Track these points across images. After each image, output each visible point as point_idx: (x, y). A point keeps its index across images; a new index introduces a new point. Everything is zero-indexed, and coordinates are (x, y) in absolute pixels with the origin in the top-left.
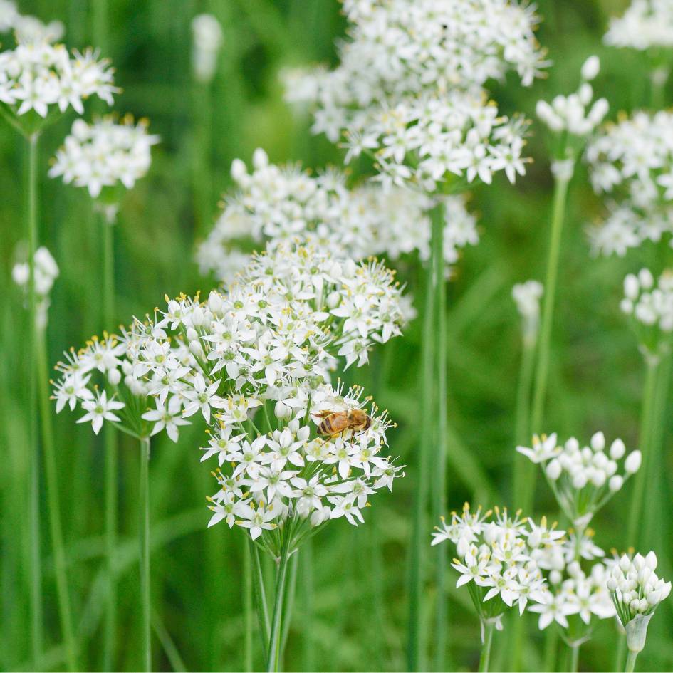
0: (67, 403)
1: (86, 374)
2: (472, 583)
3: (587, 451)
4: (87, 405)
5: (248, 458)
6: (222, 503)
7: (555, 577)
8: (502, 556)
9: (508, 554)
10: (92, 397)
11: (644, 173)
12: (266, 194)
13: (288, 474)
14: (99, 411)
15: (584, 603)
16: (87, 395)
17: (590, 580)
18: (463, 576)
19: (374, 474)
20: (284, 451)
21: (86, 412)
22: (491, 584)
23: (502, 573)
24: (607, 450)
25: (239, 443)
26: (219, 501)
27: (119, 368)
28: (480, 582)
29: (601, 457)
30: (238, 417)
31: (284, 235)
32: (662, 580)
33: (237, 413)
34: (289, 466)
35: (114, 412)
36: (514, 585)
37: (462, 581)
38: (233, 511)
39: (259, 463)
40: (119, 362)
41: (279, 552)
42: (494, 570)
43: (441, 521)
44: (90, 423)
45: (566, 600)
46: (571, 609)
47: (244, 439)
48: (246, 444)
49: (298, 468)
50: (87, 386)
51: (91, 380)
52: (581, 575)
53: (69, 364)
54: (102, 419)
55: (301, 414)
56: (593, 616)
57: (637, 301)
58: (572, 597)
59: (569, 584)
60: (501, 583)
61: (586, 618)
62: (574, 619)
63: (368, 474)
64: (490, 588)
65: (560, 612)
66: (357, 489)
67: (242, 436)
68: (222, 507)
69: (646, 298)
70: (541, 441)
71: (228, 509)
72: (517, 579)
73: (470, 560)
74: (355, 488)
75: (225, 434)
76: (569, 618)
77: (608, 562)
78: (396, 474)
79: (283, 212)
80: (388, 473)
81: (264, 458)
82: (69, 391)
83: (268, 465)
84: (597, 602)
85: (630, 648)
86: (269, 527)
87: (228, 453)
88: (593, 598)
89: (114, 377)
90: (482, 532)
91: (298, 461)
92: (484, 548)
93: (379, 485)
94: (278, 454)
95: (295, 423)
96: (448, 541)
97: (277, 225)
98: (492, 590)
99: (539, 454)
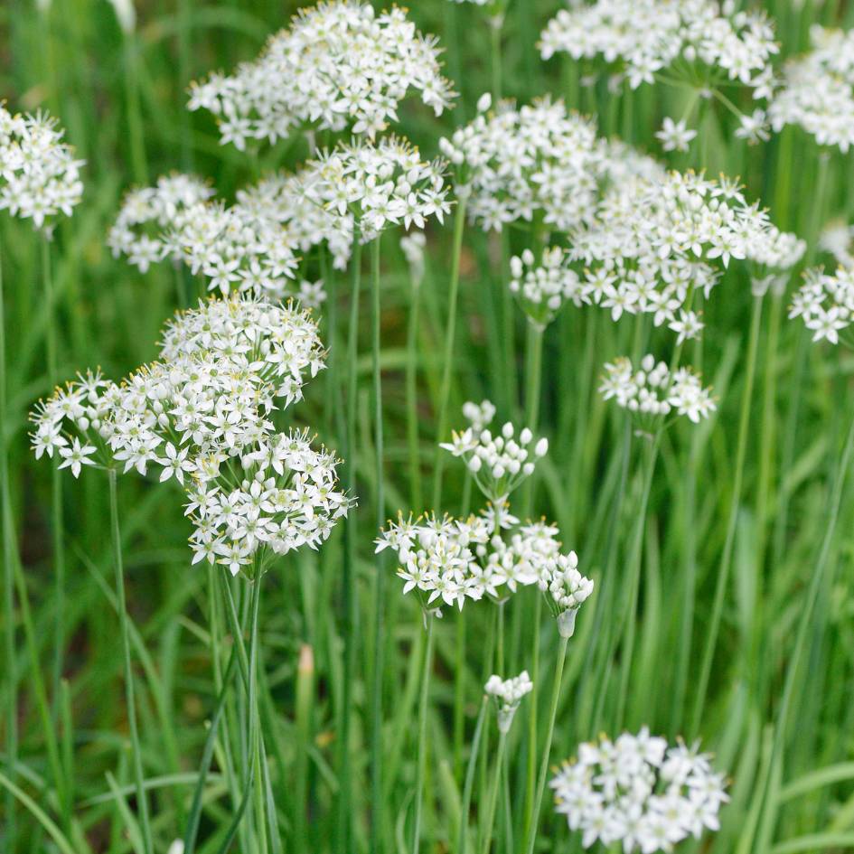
0: (45, 450)
1: (58, 423)
2: (416, 588)
3: (499, 440)
4: (65, 452)
5: (226, 511)
6: (202, 542)
7: (481, 550)
8: (439, 561)
9: (444, 559)
10: (66, 443)
11: (517, 173)
12: (200, 234)
13: (262, 522)
14: (75, 457)
15: (510, 573)
16: (62, 442)
17: (511, 549)
18: (408, 583)
19: (332, 507)
20: (255, 502)
21: (64, 459)
22: (432, 588)
23: (440, 576)
24: (516, 438)
25: (216, 496)
26: (199, 541)
27: (86, 415)
28: (423, 587)
29: (512, 445)
30: (211, 473)
31: (222, 275)
32: (585, 578)
33: (210, 471)
34: (263, 514)
35: (88, 456)
36: (452, 586)
37: (408, 587)
38: (213, 549)
39: (237, 514)
40: (84, 409)
41: (252, 576)
42: (433, 575)
43: (380, 530)
44: (69, 468)
45: (494, 572)
46: (499, 580)
47: (220, 491)
48: (222, 497)
49: (271, 515)
50: (61, 434)
51: (63, 427)
52: (503, 545)
53: (41, 414)
54: (79, 464)
55: (264, 466)
56: (519, 584)
57: (523, 279)
58: (498, 569)
59: (494, 557)
60: (441, 585)
61: (513, 587)
62: (502, 588)
63: (327, 508)
64: (432, 591)
65: (490, 583)
66: (321, 525)
67: (217, 489)
68: (202, 546)
69: (530, 276)
70: (460, 437)
71: (207, 547)
72: (453, 579)
73: (412, 567)
74: (319, 524)
75: (202, 490)
76: (497, 588)
77: (525, 530)
78: (350, 504)
79: (217, 252)
80: (343, 505)
81: (241, 510)
82: (46, 440)
83: (245, 516)
84: (521, 571)
85: (561, 633)
86: (245, 562)
87: (208, 507)
88: (517, 568)
89: (83, 424)
90: (417, 535)
91: (268, 508)
92: (422, 553)
93: (336, 515)
94: (251, 505)
95: (261, 475)
96: (389, 548)
97: (213, 265)
98: (434, 592)
99: (459, 447)
